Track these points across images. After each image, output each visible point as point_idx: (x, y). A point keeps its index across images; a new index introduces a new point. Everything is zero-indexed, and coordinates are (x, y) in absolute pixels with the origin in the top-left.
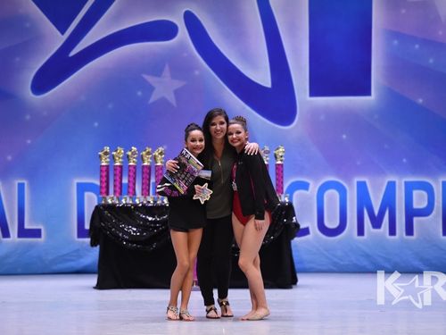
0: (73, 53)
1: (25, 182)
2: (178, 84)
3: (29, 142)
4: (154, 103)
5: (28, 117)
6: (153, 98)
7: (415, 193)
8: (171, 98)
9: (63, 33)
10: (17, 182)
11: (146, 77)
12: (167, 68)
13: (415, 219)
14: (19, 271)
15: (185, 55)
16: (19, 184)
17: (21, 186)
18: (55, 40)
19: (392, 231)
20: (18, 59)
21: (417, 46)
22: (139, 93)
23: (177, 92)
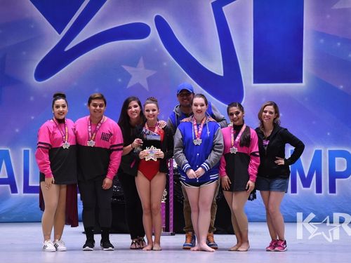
0: (67, 49)
1: (30, 149)
2: (150, 73)
3: (33, 118)
4: (132, 87)
5: (32, 98)
6: (130, 84)
7: (337, 159)
8: (144, 84)
9: (60, 33)
10: (23, 149)
11: (125, 67)
12: (141, 60)
13: (337, 180)
14: (25, 219)
15: (156, 50)
16: (25, 151)
17: (26, 153)
18: (54, 38)
19: (319, 190)
20: (24, 53)
21: (339, 44)
22: (120, 80)
23: (149, 80)
